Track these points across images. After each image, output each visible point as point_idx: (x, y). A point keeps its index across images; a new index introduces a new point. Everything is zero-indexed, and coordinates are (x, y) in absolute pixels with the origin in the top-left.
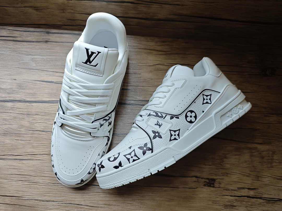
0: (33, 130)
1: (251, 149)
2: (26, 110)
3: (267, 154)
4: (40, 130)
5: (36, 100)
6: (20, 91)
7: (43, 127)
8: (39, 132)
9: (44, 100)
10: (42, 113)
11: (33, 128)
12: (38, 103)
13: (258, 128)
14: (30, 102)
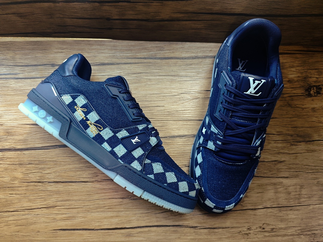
0: (27, 181)
1: (275, 184)
2: (17, 160)
3: (294, 189)
4: (35, 181)
5: (27, 147)
6: (9, 137)
7: (38, 178)
8: (34, 183)
9: (36, 146)
10: (35, 161)
11: (28, 179)
12: (30, 151)
13: (283, 159)
14: (22, 150)
